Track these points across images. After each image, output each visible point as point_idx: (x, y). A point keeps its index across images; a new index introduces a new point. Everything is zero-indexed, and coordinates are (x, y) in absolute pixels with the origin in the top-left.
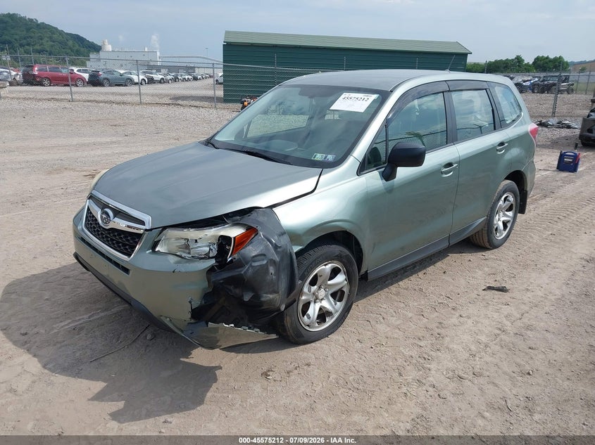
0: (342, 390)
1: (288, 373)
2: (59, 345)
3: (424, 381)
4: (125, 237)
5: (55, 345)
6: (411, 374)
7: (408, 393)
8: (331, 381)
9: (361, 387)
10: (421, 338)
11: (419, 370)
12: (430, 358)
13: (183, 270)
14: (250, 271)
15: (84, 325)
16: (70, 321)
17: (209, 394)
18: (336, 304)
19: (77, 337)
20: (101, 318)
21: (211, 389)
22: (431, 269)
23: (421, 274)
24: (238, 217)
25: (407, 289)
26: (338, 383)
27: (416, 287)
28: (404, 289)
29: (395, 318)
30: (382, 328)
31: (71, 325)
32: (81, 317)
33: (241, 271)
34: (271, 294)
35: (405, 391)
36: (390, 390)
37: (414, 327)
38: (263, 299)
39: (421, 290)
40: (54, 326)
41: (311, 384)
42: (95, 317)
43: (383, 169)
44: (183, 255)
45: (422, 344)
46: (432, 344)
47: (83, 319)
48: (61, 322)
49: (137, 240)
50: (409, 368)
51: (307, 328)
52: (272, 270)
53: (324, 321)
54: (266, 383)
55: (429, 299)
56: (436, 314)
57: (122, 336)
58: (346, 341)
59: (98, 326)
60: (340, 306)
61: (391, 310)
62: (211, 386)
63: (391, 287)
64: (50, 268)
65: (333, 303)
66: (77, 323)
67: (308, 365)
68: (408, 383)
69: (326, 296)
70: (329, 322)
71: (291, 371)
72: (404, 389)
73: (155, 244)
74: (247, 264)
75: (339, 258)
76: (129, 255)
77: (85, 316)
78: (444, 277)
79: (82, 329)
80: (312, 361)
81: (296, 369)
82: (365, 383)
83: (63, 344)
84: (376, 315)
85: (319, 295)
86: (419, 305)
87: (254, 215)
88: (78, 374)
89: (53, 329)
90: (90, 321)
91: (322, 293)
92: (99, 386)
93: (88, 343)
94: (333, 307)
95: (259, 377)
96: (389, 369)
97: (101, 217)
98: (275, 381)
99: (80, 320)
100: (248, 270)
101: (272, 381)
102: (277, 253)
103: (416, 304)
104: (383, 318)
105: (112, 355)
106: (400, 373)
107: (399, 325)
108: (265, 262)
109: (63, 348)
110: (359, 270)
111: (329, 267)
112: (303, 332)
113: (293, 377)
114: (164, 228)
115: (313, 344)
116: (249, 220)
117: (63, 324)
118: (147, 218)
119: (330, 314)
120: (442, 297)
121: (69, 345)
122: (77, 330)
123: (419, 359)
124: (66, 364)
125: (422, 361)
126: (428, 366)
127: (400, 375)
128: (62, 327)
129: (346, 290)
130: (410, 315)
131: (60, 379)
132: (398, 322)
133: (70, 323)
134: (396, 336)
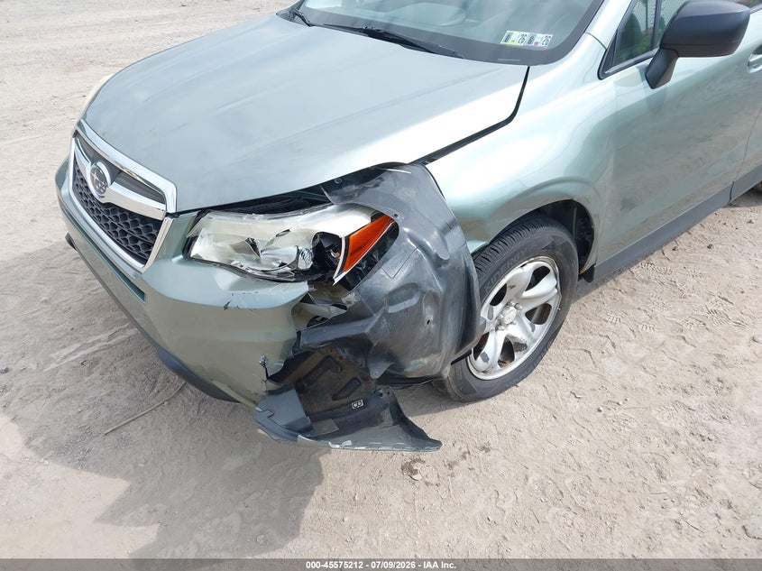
0: (554, 510)
1: (451, 466)
2: (56, 397)
3: (708, 492)
4: (135, 222)
5: (50, 396)
6: (682, 476)
7: (682, 522)
8: (531, 490)
9: (589, 505)
10: (689, 389)
11: (695, 465)
12: (712, 437)
13: (244, 305)
14: (385, 324)
15: (98, 354)
16: (78, 345)
17: (309, 512)
18: (533, 330)
19: (87, 379)
20: (129, 340)
21: (313, 499)
22: (684, 239)
23: (668, 250)
24: (354, 188)
25: (647, 283)
26: (544, 493)
27: (663, 278)
28: (643, 281)
29: (633, 345)
30: (612, 365)
31: (80, 354)
32: (98, 338)
33: (365, 327)
34: (425, 356)
35: (676, 516)
36: (646, 514)
37: (671, 363)
38: (409, 369)
39: (673, 283)
40: (52, 355)
41: (495, 495)
42: (120, 338)
43: (647, 62)
44: (246, 265)
45: (692, 402)
46: (711, 404)
47: (99, 341)
48: (64, 347)
49: (154, 232)
50: (674, 459)
51: (481, 376)
52: (429, 313)
53: (512, 358)
54: (411, 489)
55: (689, 303)
56: (707, 335)
57: (161, 377)
58: (550, 395)
59: (122, 358)
60: (541, 330)
61: (626, 328)
62: (312, 493)
63: (620, 278)
64: (55, 241)
65: (530, 329)
66: (89, 351)
67: (486, 449)
68: (679, 496)
69: (518, 317)
70: (520, 358)
71: (455, 463)
72: (673, 512)
73: (188, 244)
74: (376, 311)
75: (550, 250)
76: (144, 261)
77: (104, 336)
78: (709, 255)
79: (95, 362)
80: (492, 440)
81: (464, 457)
82: (596, 494)
83: (62, 394)
84: (598, 338)
85: (506, 317)
86: (675, 316)
87: (387, 182)
88: (82, 463)
89: (50, 360)
90: (110, 346)
91: (511, 313)
92: (115, 488)
93: (104, 393)
94: (529, 336)
95: (398, 473)
96: (636, 460)
97: (92, 178)
98: (427, 484)
99: (93, 343)
100: (378, 324)
101: (422, 485)
102: (440, 274)
103: (667, 313)
104: (613, 345)
105: (141, 421)
106: (660, 472)
107: (642, 359)
108: (414, 301)
109: (62, 404)
110: (581, 266)
111: (530, 268)
112: (474, 384)
113: (459, 478)
114: (203, 212)
115: (491, 401)
116: (377, 195)
117: (66, 352)
118: (168, 189)
119: (522, 347)
120: (713, 299)
121: (72, 396)
122: (89, 364)
123: (692, 439)
124: (66, 438)
125: (698, 443)
126: (712, 455)
127: (661, 475)
128: (65, 357)
129: (554, 304)
130: (661, 337)
131: (52, 471)
132: (641, 354)
133: (78, 350)
134: (640, 384)
